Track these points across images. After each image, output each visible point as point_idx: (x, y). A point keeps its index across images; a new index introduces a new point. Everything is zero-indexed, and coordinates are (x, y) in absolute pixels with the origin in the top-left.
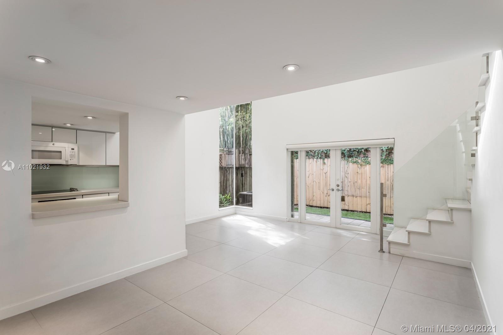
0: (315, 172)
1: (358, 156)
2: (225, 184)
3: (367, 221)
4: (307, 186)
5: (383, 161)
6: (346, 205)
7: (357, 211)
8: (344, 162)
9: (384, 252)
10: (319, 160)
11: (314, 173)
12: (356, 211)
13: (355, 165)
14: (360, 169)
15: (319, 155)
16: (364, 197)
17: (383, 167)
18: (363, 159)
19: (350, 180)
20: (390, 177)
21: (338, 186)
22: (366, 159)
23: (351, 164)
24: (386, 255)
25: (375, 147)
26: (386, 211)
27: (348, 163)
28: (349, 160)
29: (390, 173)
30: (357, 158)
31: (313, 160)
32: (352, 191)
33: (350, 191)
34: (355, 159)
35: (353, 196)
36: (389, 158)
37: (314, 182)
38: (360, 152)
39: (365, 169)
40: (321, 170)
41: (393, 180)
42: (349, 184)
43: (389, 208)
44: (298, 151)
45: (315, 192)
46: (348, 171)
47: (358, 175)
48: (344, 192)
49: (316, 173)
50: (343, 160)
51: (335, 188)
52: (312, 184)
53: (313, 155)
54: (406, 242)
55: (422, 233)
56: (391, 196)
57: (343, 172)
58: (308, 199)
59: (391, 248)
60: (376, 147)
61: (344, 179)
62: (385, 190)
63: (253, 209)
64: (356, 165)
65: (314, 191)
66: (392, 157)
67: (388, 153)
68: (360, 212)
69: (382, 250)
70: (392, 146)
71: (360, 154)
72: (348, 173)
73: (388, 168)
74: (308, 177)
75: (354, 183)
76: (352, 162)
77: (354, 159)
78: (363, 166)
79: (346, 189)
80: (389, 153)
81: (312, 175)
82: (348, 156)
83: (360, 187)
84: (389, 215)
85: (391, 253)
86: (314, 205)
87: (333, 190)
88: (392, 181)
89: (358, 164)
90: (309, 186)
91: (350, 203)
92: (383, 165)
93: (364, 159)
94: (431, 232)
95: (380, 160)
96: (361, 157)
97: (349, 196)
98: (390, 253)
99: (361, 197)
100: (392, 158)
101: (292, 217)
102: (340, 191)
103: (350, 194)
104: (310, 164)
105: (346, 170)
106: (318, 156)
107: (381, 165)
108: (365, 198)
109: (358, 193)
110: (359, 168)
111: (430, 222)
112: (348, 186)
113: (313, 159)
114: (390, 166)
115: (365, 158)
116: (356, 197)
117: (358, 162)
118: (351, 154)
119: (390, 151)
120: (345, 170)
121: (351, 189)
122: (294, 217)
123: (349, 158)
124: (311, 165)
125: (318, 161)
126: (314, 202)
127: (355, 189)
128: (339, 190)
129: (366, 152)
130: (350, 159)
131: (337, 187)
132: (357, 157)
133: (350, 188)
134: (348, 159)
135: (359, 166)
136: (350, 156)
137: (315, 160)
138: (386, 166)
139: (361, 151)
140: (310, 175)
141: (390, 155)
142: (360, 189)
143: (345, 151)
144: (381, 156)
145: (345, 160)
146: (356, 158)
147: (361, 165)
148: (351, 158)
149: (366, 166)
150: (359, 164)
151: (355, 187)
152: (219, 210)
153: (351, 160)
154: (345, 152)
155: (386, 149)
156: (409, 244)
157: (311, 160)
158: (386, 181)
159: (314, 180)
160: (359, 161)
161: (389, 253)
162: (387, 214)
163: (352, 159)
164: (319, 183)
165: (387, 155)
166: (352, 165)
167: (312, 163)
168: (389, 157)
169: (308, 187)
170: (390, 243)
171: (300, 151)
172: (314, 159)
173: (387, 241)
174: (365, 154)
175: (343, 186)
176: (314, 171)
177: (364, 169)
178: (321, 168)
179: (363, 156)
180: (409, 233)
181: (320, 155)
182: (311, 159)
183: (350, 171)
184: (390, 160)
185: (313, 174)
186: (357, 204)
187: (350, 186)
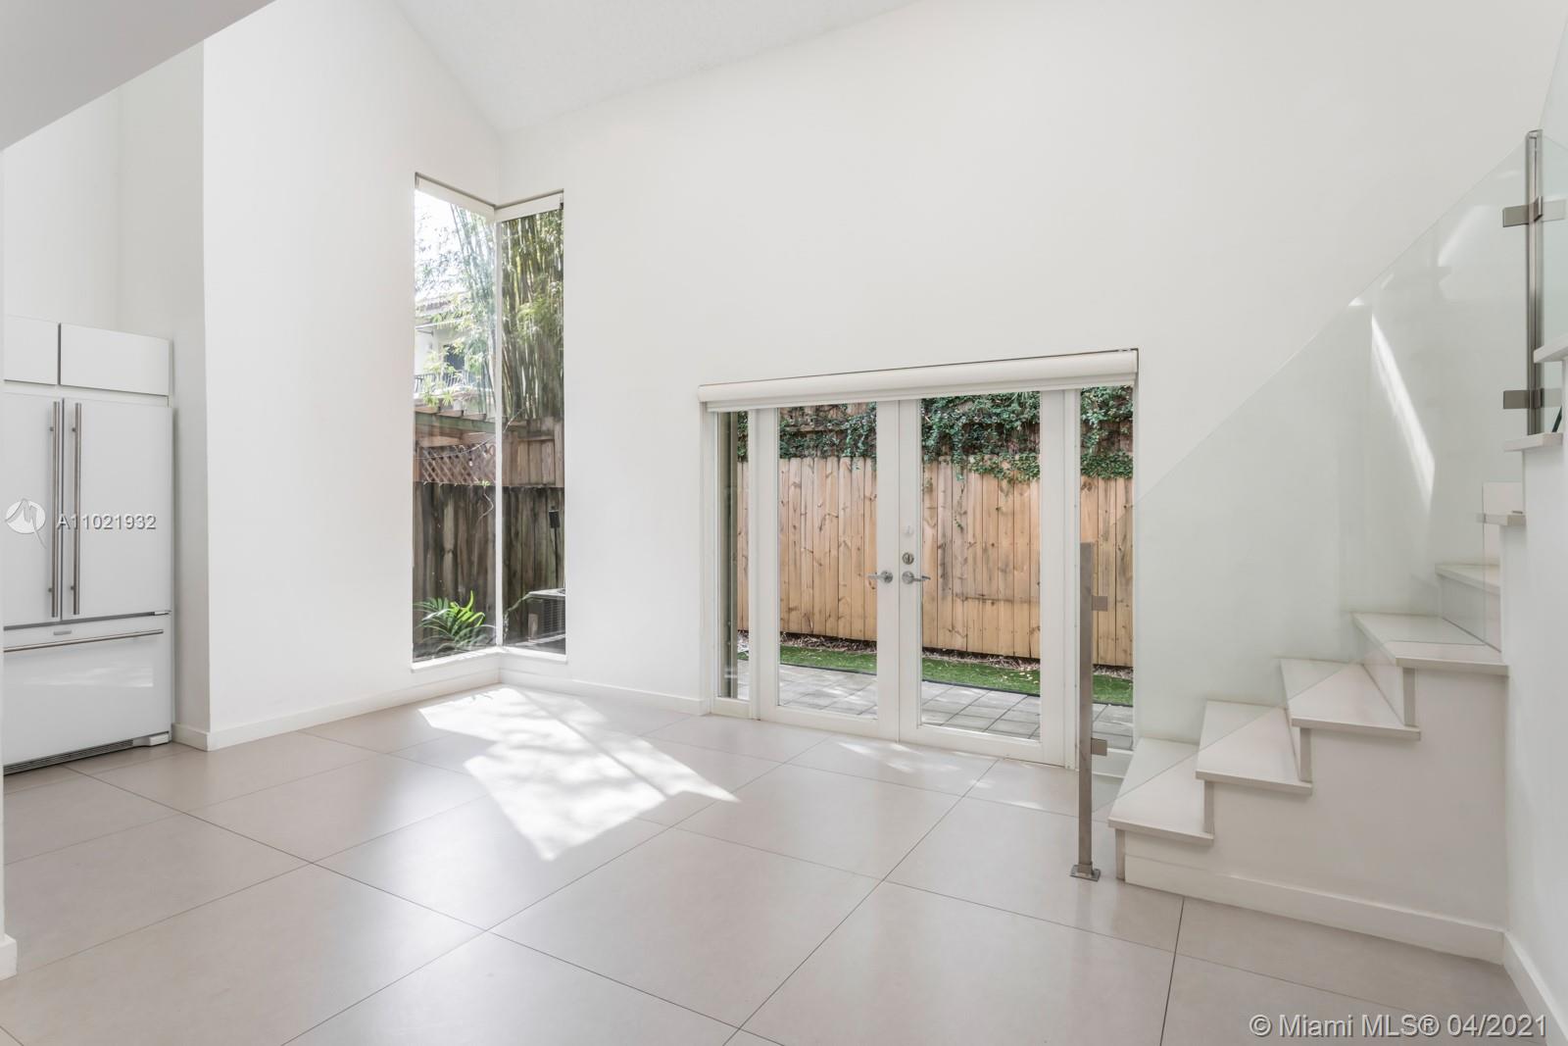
0: (843, 509)
1: (1002, 446)
2: (475, 559)
3: (1030, 695)
4: (815, 564)
5: (1087, 464)
6: (958, 632)
7: (998, 656)
8: (949, 472)
9: (1094, 875)
10: (859, 462)
11: (841, 513)
12: (992, 656)
13: (991, 483)
14: (1007, 495)
15: (860, 445)
16: (1022, 602)
17: (1089, 489)
18: (1017, 457)
19: (970, 539)
20: (1112, 521)
21: (909, 559)
22: (1027, 458)
23: (974, 477)
24: (1105, 891)
25: (1059, 391)
26: (1101, 653)
27: (962, 475)
28: (968, 462)
29: (1112, 510)
30: (998, 454)
31: (836, 463)
32: (979, 577)
33: (970, 580)
34: (988, 460)
35: (982, 598)
36: (1111, 455)
37: (841, 549)
38: (1008, 430)
39: (1026, 495)
40: (867, 502)
41: (1125, 536)
42: (969, 553)
43: (1112, 643)
44: (746, 413)
45: (845, 586)
46: (964, 504)
47: (1001, 518)
48: (951, 586)
49: (848, 510)
50: (945, 461)
51: (897, 569)
52: (834, 552)
53: (837, 442)
54: (1194, 829)
55: (1271, 784)
56: (1119, 598)
57: (944, 507)
58: (820, 612)
59: (1127, 858)
60: (1064, 391)
61: (949, 534)
62: (1095, 575)
63: (566, 663)
64: (994, 482)
65: (841, 583)
66: (1119, 450)
67: (1105, 434)
68: (1007, 657)
69: (1086, 869)
70: (1130, 383)
71: (1007, 441)
72: (965, 513)
73: (1106, 491)
74: (821, 529)
75: (985, 550)
76: (977, 470)
77: (987, 457)
78: (1020, 485)
79: (957, 572)
80: (1111, 434)
81: (835, 520)
82: (963, 447)
83: (1007, 565)
84: (1109, 667)
85: (1127, 880)
86: (840, 636)
87: (888, 578)
88: (1119, 538)
89: (1000, 476)
90: (822, 563)
91: (969, 626)
92: (1089, 480)
93: (1021, 459)
94: (1310, 782)
95: (1079, 460)
96: (1010, 450)
97: (967, 598)
98: (1124, 880)
99: (1010, 601)
100: (1121, 454)
101: (729, 695)
102: (915, 583)
103: (972, 593)
104: (827, 477)
105: (956, 498)
106: (858, 448)
107: (1084, 478)
108: (1026, 606)
109: (1001, 589)
110: (1002, 491)
111: (1307, 731)
112: (966, 560)
113: (836, 459)
114: (1113, 483)
115: (1024, 455)
116: (993, 604)
117: (1001, 470)
118: (977, 439)
119: (1115, 428)
120: (955, 502)
121: (974, 570)
122: (735, 697)
123: (967, 456)
124: (829, 480)
125: (854, 467)
126: (841, 623)
127: (990, 571)
128: (912, 577)
129: (1028, 433)
130: (972, 459)
131: (902, 563)
132: (997, 450)
133: (971, 569)
134: (964, 457)
135: (1004, 483)
136: (971, 448)
137: (845, 461)
138: (1101, 483)
139: (1012, 428)
140: (827, 522)
141: (1113, 444)
142: (1005, 572)
143: (952, 427)
144: (1083, 446)
145: (952, 461)
146: (992, 453)
147: (1012, 481)
148: (974, 453)
149: (1029, 485)
150: (1004, 476)
151: (991, 564)
152: (413, 671)
153: (977, 463)
154: (952, 432)
155: (1101, 418)
156: (1209, 837)
157: (832, 461)
158: (1101, 542)
159: (841, 539)
160: (1006, 466)
161: (1121, 879)
162: (1102, 667)
163: (979, 457)
164: (859, 549)
165: (1104, 443)
166: (979, 482)
167: (835, 474)
168: (1110, 450)
169: (821, 565)
170: (1122, 832)
171: (758, 411)
172: (842, 460)
173: (1111, 823)
174: (1026, 440)
175: (948, 559)
176: (841, 506)
177: (1021, 494)
178: (868, 494)
179: (1017, 447)
180: (1212, 784)
181: (863, 443)
182: (829, 459)
183: (971, 503)
184: (1115, 461)
185: (837, 517)
186: (997, 629)
187: (970, 560)
